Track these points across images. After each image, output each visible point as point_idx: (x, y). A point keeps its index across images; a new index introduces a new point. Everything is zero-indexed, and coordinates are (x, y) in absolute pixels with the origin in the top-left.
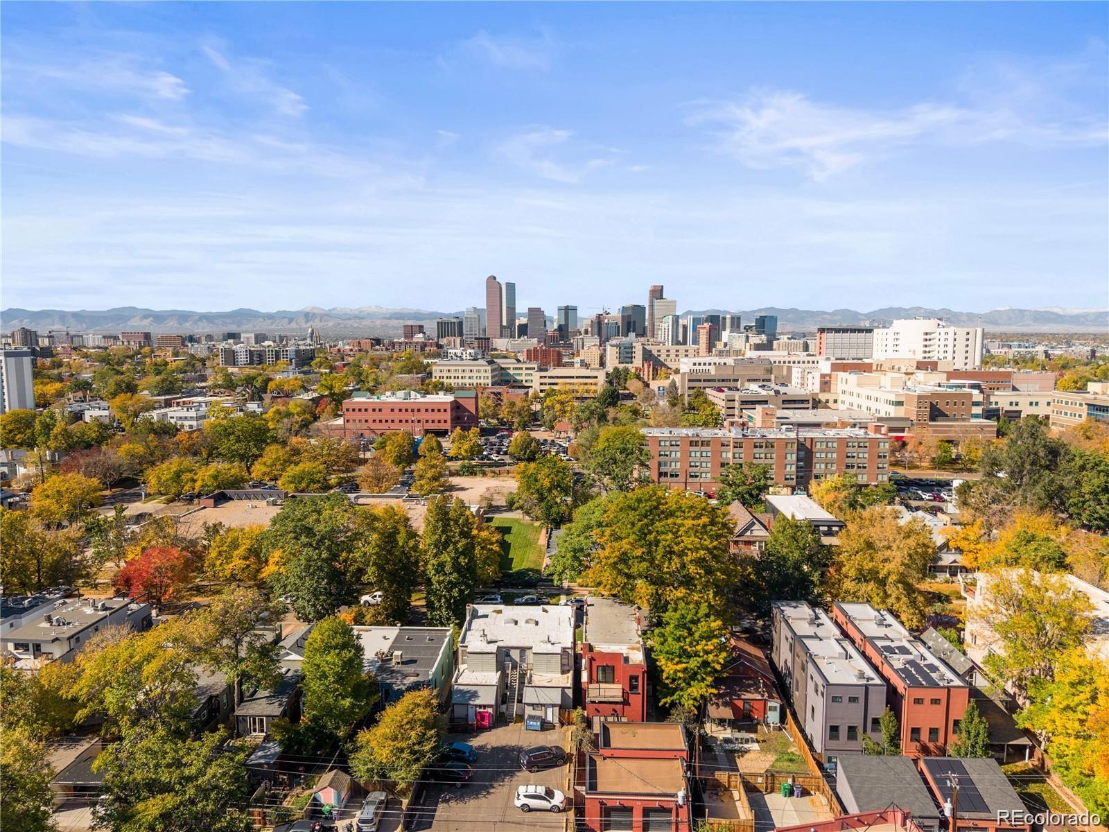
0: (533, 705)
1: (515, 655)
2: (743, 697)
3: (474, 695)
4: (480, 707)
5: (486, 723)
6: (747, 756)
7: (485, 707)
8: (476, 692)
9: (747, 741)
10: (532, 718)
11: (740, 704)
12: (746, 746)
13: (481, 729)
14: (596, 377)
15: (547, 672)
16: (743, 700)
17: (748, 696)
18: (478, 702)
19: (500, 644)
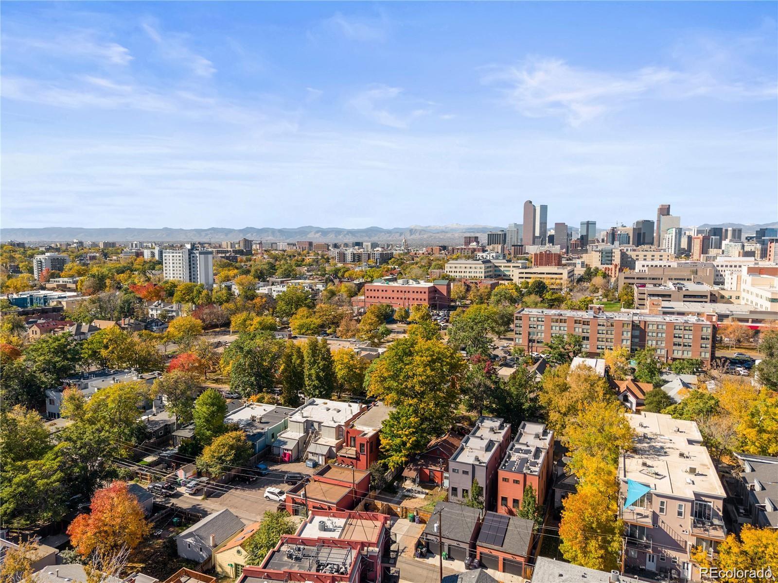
0: (312, 453)
1: (316, 425)
2: (429, 468)
3: (285, 443)
4: (286, 450)
5: (286, 459)
6: (413, 500)
7: (288, 450)
8: (287, 442)
9: (419, 492)
10: (310, 460)
11: (427, 471)
12: (417, 495)
13: (283, 462)
14: (562, 274)
15: (328, 437)
16: (429, 469)
17: (433, 468)
18: (285, 447)
19: (309, 419)
